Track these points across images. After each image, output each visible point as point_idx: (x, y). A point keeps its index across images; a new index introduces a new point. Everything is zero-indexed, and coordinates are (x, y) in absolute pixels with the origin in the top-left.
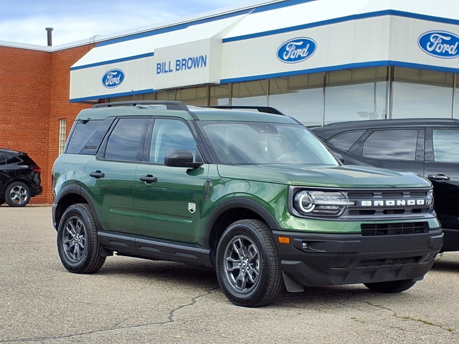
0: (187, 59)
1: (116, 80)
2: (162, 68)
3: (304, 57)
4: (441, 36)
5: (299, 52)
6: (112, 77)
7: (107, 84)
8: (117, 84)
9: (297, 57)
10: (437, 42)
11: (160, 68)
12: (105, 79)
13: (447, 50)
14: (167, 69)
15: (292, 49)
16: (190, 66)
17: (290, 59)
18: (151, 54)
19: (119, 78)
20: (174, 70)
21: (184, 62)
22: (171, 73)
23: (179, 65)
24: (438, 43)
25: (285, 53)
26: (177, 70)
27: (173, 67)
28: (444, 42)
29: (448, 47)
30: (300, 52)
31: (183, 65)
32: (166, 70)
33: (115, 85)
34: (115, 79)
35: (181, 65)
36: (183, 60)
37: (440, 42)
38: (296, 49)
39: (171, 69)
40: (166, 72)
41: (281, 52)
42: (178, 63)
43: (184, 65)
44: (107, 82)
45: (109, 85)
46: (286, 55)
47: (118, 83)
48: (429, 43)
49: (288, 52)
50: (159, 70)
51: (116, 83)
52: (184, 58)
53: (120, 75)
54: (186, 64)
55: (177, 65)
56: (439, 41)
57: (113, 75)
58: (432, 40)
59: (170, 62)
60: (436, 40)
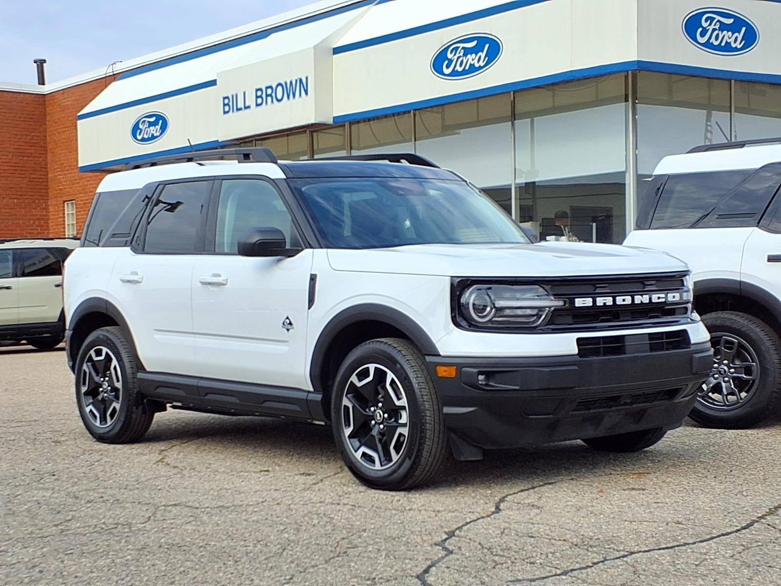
0: (274, 87)
1: (154, 130)
2: (231, 104)
3: (480, 68)
4: (718, 18)
5: (471, 59)
6: (147, 125)
7: (139, 137)
8: (157, 137)
9: (467, 68)
10: (712, 27)
11: (228, 104)
12: (135, 129)
13: (729, 41)
14: (241, 105)
15: (457, 55)
16: (279, 97)
17: (454, 73)
18: (213, 83)
19: (158, 127)
20: (253, 105)
21: (269, 91)
22: (247, 110)
23: (261, 97)
24: (714, 30)
25: (446, 62)
26: (257, 105)
27: (251, 101)
28: (723, 27)
29: (730, 36)
30: (473, 60)
31: (267, 96)
32: (239, 107)
33: (153, 137)
34: (152, 128)
35: (264, 96)
36: (267, 88)
37: (717, 27)
38: (465, 55)
39: (247, 105)
40: (238, 110)
41: (439, 62)
42: (259, 93)
43: (271, 95)
44: (140, 134)
45: (143, 140)
46: (448, 67)
47: (158, 134)
48: (700, 29)
49: (451, 61)
50: (227, 108)
51: (155, 135)
52: (268, 84)
53: (161, 121)
54: (274, 95)
55: (257, 97)
56: (715, 25)
57: (148, 122)
58: (705, 24)
59: (244, 93)
60: (710, 25)
